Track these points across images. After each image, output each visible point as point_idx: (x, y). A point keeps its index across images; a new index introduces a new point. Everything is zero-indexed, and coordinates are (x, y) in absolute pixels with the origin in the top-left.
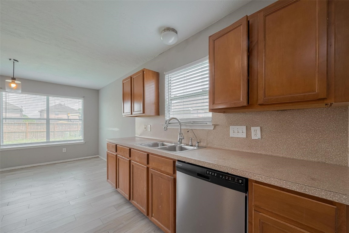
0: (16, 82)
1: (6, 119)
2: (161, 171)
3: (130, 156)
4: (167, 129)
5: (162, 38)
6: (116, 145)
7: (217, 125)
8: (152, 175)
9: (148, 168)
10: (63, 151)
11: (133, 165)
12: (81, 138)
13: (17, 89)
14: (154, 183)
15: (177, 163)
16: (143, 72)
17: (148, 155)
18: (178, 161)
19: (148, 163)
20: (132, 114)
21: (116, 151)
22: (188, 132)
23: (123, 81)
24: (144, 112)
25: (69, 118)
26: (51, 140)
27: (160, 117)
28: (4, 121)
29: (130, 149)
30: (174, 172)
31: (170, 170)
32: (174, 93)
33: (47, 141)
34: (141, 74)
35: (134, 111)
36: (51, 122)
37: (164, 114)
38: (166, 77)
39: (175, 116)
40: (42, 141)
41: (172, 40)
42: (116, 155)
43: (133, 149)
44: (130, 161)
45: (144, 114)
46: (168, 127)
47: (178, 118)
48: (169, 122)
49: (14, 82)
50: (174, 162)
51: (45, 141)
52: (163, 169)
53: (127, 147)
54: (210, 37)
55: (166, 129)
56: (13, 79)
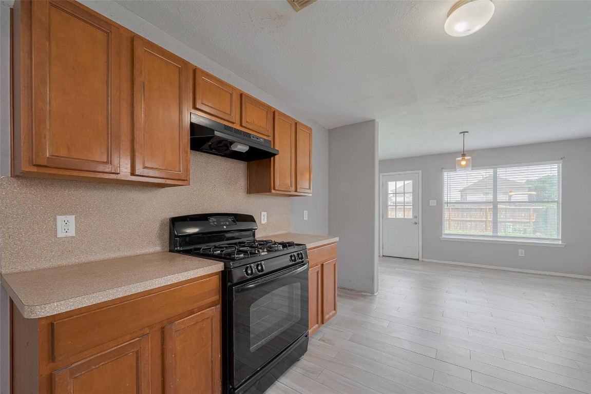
0: (466, 158)
1: (447, 203)
10: (520, 255)
13: (466, 166)
25: (512, 200)
26: (499, 234)
28: (446, 205)
33: (495, 235)
36: (500, 206)
40: (487, 234)
49: (464, 159)
51: (491, 234)
56: (464, 155)
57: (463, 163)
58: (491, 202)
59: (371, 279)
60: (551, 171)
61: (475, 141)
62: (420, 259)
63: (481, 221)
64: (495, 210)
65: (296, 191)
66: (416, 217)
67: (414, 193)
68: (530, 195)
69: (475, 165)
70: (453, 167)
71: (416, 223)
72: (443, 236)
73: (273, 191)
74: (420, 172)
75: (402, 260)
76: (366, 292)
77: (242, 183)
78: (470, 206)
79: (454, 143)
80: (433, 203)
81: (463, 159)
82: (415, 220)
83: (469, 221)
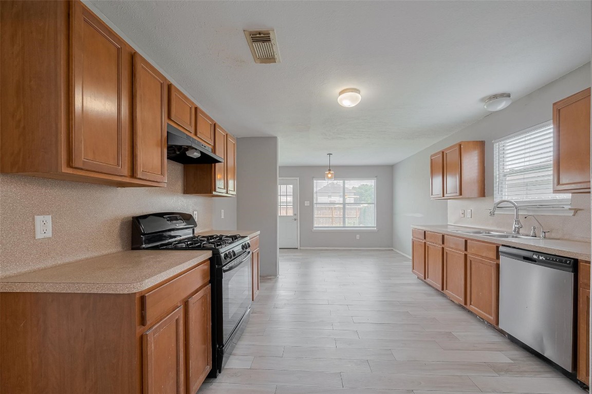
0: (331, 172)
2: (482, 257)
3: (443, 243)
4: (494, 214)
5: (487, 107)
6: (425, 232)
7: (580, 210)
8: (471, 261)
9: (466, 255)
11: (447, 253)
12: (373, 225)
13: (331, 178)
14: (473, 269)
15: (501, 249)
16: (460, 145)
17: (466, 241)
18: (503, 245)
19: (466, 249)
20: (443, 196)
21: (425, 238)
22: (526, 218)
23: (432, 156)
24: (461, 194)
26: (347, 225)
27: (487, 199)
28: (315, 205)
29: (443, 236)
30: (498, 258)
31: (492, 255)
32: (510, 167)
33: (343, 226)
34: (457, 148)
35: (446, 193)
36: (347, 207)
37: (492, 195)
38: (496, 146)
39: (509, 198)
40: (338, 225)
41: (502, 105)
42: (425, 243)
43: (447, 235)
44: (443, 248)
45: (461, 197)
46: (496, 213)
47: (513, 201)
48: (498, 206)
50: (498, 248)
52: (484, 255)
53: (439, 233)
54: (554, 104)
55: (492, 214)
56: (330, 170)
57: (330, 176)
58: (341, 204)
59: (275, 265)
60: (371, 183)
61: (336, 160)
62: (299, 248)
63: (329, 218)
64: (344, 208)
65: (227, 193)
66: (295, 215)
67: (294, 196)
68: (355, 199)
69: (336, 177)
70: (323, 177)
71: (295, 220)
72: (314, 229)
73: (214, 193)
74: (298, 179)
75: (286, 250)
76: (271, 276)
77: (179, 185)
78: (323, 206)
79: (323, 160)
80: (307, 203)
81: (329, 173)
82: (295, 217)
83: (322, 217)
